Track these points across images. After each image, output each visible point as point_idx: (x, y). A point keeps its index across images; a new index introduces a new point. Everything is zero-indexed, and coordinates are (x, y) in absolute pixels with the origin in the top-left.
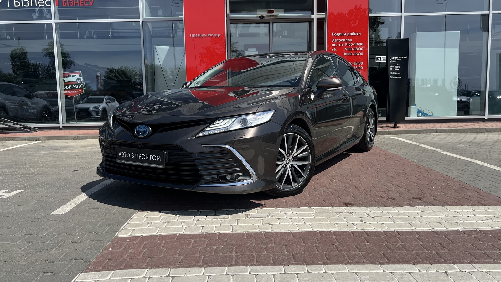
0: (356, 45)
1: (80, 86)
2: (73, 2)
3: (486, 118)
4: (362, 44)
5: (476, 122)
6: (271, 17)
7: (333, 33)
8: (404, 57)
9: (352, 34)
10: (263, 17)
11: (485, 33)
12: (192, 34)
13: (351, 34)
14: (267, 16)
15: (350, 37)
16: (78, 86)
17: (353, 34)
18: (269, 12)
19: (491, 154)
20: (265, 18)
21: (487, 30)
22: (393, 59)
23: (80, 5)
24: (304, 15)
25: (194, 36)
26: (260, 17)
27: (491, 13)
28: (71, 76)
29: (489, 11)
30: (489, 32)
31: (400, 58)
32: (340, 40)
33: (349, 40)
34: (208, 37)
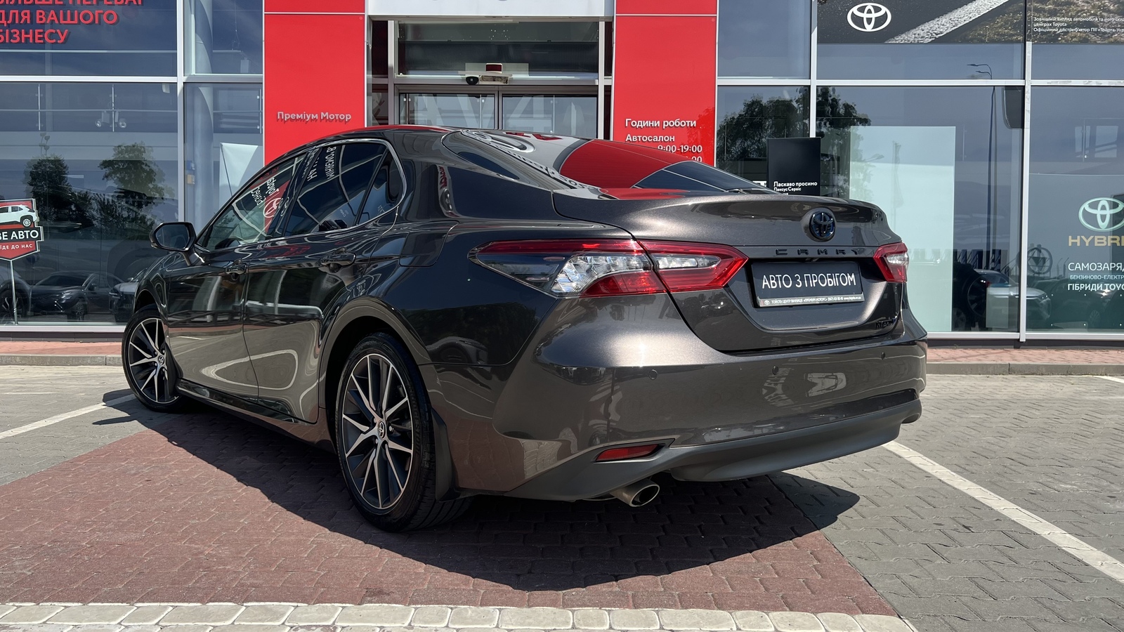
0: (684, 150)
1: (29, 233)
2: (20, 35)
3: (1023, 340)
4: (699, 149)
5: (998, 348)
6: (494, 81)
7: (627, 120)
8: (809, 184)
9: (675, 123)
10: (476, 79)
11: (1017, 131)
12: (282, 113)
13: (672, 124)
14: (484, 78)
15: (670, 130)
16: (25, 234)
17: (677, 124)
18: (489, 68)
19: (974, 433)
20: (481, 83)
21: (1020, 126)
22: (781, 187)
23: (37, 41)
24: (578, 78)
25: (287, 116)
26: (468, 79)
27: (1029, 83)
28: (10, 209)
29: (1024, 79)
30: (1025, 130)
31: (800, 184)
32: (645, 138)
33: (667, 138)
34: (321, 120)
